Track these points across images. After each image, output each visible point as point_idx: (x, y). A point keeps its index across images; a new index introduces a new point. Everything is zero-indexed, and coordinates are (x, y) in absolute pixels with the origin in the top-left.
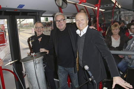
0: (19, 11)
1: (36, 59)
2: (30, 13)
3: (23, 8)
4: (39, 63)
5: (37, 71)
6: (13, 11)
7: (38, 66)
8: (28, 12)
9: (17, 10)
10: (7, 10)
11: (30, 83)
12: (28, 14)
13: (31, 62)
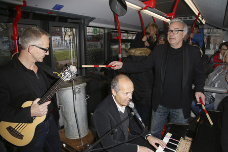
0: (55, 15)
1: (76, 86)
2: (71, 19)
3: (62, 10)
4: (79, 92)
5: (76, 102)
6: (46, 13)
7: (77, 95)
8: (69, 18)
9: (52, 12)
10: (37, 12)
11: (65, 119)
12: (69, 21)
13: (68, 89)
